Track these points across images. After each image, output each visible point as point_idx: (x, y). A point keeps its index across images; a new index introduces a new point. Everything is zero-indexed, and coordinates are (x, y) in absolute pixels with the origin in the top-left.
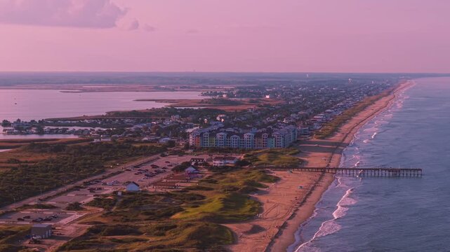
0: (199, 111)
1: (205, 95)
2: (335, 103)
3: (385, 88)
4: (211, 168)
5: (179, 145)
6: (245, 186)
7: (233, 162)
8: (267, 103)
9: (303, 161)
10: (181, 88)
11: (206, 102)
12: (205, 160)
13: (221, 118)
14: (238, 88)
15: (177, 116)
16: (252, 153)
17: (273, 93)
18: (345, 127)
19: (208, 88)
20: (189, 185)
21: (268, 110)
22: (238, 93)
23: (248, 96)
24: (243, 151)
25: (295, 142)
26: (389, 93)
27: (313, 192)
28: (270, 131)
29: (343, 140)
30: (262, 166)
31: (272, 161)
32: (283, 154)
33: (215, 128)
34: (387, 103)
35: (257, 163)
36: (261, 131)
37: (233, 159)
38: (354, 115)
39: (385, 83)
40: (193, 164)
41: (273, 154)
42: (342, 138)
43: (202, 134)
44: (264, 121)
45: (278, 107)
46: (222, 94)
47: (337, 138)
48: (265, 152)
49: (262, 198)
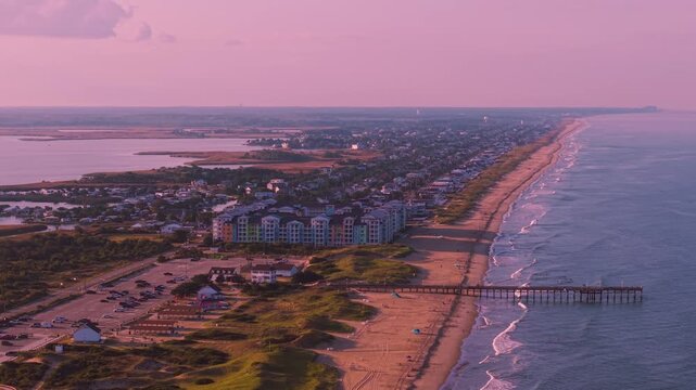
0: (239, 172)
1: (253, 144)
2: (467, 158)
3: (543, 131)
4: (249, 288)
5: (195, 237)
6: (309, 331)
7: (288, 274)
8: (354, 157)
9: (417, 271)
10: (216, 132)
11: (254, 157)
12: (238, 271)
13: (274, 185)
14: (307, 132)
15: (201, 182)
16: (324, 254)
17: (363, 142)
18: (488, 202)
19: (258, 132)
20: (202, 326)
21: (355, 171)
22: (306, 141)
23: (323, 146)
24: (310, 250)
25: (402, 231)
26: (551, 140)
27: (442, 341)
28: (358, 212)
29: (487, 226)
30: (343, 282)
31: (361, 271)
32: (382, 256)
33: (261, 206)
34: (551, 157)
35: (333, 276)
36: (340, 211)
37: (289, 267)
38: (500, 178)
39: (542, 123)
40: (214, 277)
41: (364, 258)
42: (485, 223)
43: (235, 219)
44: (348, 190)
45: (371, 165)
46: (280, 142)
47: (475, 222)
48: (348, 253)
49: (343, 359)
